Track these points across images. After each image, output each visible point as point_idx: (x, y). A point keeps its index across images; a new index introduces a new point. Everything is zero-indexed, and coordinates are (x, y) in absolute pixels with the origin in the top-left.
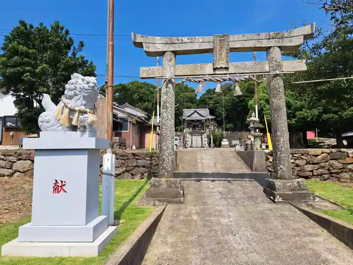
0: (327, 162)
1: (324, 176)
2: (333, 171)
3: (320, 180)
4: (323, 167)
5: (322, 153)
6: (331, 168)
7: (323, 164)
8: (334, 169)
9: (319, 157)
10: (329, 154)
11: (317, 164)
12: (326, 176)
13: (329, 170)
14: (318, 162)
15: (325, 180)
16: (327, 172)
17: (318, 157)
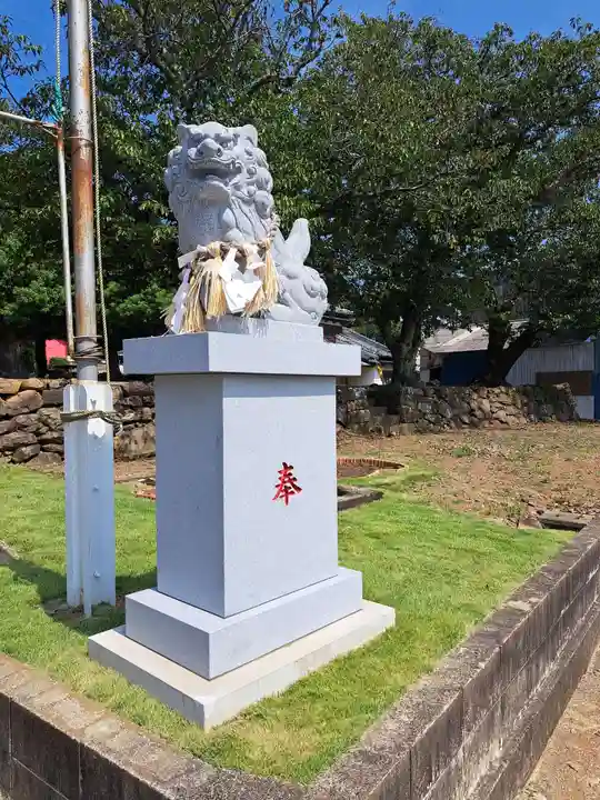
0: (34, 412)
1: (24, 449)
2: (49, 436)
3: (13, 462)
4: (21, 427)
5: (22, 389)
6: (44, 429)
7: (21, 419)
8: (51, 430)
9: (13, 399)
10: (39, 390)
11: (7, 417)
12: (27, 450)
13: (37, 433)
14: (10, 412)
15: (26, 461)
16: (31, 438)
17: (9, 400)
